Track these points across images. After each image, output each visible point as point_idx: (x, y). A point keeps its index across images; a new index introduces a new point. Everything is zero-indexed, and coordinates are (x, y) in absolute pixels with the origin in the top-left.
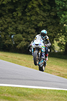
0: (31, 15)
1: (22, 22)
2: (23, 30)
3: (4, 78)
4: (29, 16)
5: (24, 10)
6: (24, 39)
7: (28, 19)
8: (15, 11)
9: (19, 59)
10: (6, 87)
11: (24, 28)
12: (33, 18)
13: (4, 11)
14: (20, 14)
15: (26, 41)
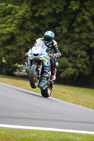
0: (81, 32)
1: (68, 41)
2: (70, 52)
3: (42, 120)
4: (78, 33)
5: (71, 25)
6: (70, 64)
7: (77, 36)
8: (59, 26)
9: (64, 93)
10: (44, 131)
11: (71, 50)
12: (84, 36)
13: (43, 25)
14: (65, 30)
15: (73, 67)
